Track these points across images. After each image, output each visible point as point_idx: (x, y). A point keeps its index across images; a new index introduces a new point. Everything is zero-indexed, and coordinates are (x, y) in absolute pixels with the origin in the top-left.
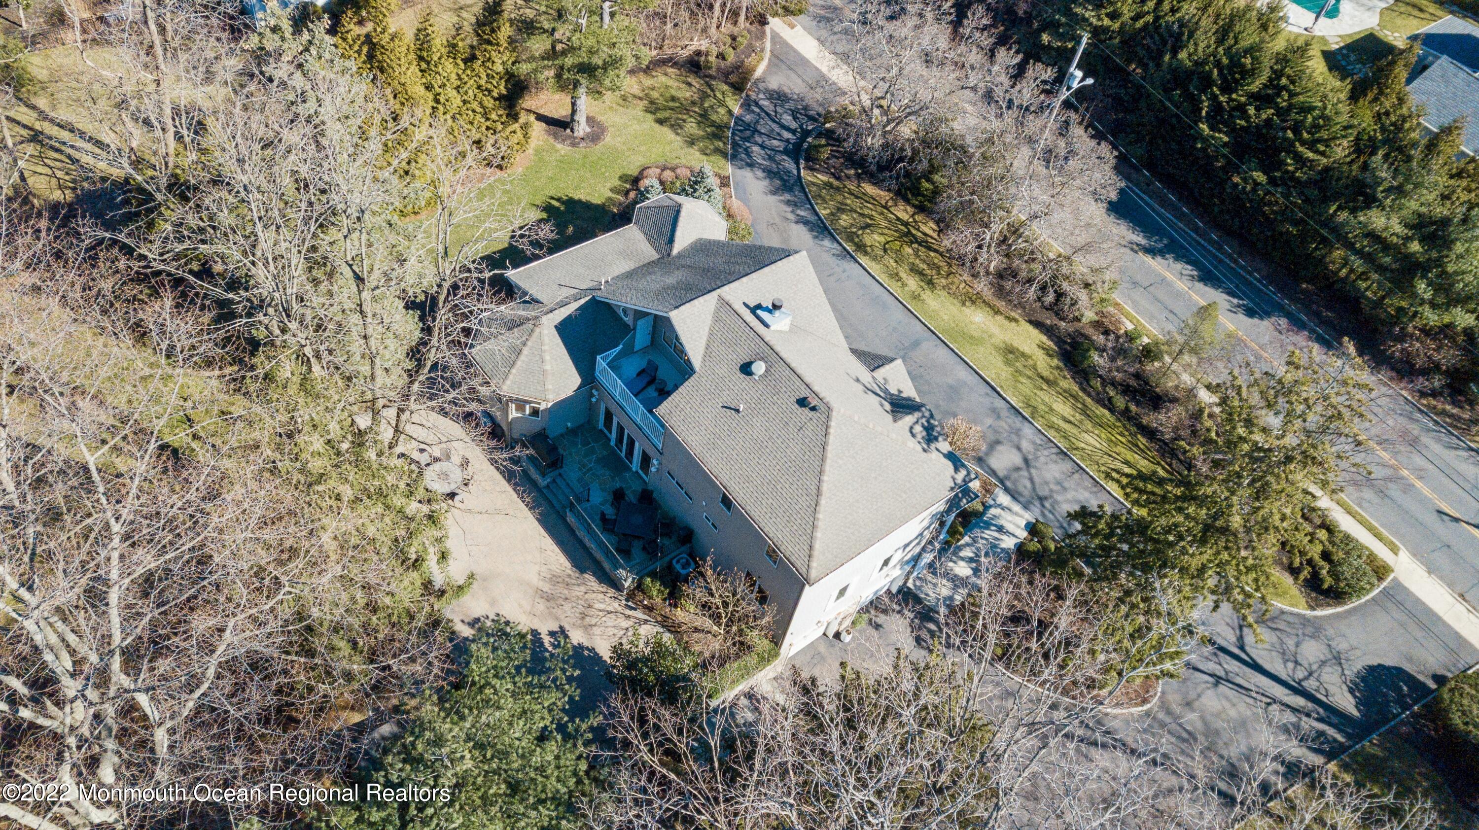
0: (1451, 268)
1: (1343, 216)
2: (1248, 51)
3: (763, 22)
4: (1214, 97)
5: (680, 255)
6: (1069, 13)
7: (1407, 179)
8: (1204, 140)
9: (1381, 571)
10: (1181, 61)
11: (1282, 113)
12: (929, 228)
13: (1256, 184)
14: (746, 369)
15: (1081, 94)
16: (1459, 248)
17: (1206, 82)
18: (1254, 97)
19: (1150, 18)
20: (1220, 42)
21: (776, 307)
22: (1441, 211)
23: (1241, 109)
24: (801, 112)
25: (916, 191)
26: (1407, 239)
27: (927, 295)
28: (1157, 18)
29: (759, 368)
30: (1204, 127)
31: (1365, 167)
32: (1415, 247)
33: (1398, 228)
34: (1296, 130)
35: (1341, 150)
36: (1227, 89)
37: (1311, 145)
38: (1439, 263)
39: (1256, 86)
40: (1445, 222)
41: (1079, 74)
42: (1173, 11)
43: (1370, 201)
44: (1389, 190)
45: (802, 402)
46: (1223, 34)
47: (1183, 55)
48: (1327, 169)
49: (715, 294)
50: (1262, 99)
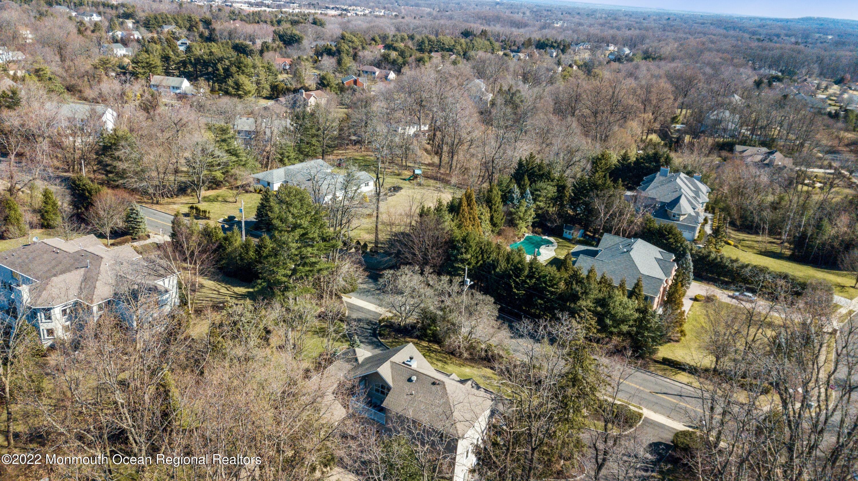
0: (613, 312)
1: (572, 305)
2: (519, 262)
3: (340, 298)
4: (515, 281)
5: (363, 363)
6: (453, 267)
7: (586, 289)
8: (518, 295)
9: (640, 415)
10: (498, 273)
11: (537, 279)
12: (436, 347)
13: (540, 304)
14: (410, 380)
15: (471, 287)
16: (612, 305)
17: (510, 276)
18: (527, 277)
19: (481, 262)
20: (508, 263)
21: (411, 358)
22: (601, 296)
23: (524, 282)
24: (369, 323)
25: (426, 335)
26: (595, 307)
27: (446, 366)
28: (484, 261)
29: (414, 378)
30: (515, 290)
31: (572, 289)
32: (599, 309)
33: (591, 304)
34: (545, 283)
35: (562, 285)
36: (518, 277)
37: (552, 286)
38: (608, 312)
39: (526, 272)
40: (604, 299)
41: (469, 280)
42: (488, 258)
43: (578, 299)
44: (582, 293)
45: (434, 384)
46: (508, 260)
47: (498, 270)
48: (561, 294)
49: (389, 361)
50: (530, 276)
